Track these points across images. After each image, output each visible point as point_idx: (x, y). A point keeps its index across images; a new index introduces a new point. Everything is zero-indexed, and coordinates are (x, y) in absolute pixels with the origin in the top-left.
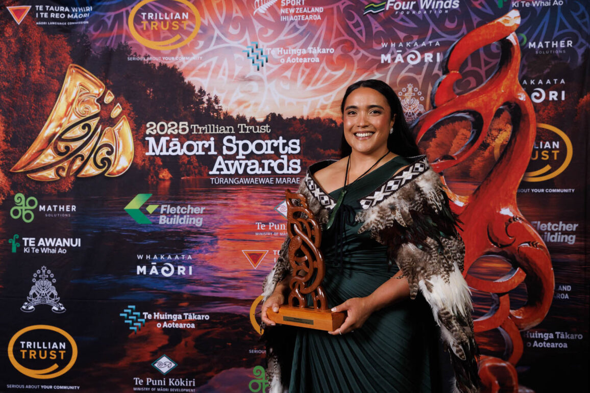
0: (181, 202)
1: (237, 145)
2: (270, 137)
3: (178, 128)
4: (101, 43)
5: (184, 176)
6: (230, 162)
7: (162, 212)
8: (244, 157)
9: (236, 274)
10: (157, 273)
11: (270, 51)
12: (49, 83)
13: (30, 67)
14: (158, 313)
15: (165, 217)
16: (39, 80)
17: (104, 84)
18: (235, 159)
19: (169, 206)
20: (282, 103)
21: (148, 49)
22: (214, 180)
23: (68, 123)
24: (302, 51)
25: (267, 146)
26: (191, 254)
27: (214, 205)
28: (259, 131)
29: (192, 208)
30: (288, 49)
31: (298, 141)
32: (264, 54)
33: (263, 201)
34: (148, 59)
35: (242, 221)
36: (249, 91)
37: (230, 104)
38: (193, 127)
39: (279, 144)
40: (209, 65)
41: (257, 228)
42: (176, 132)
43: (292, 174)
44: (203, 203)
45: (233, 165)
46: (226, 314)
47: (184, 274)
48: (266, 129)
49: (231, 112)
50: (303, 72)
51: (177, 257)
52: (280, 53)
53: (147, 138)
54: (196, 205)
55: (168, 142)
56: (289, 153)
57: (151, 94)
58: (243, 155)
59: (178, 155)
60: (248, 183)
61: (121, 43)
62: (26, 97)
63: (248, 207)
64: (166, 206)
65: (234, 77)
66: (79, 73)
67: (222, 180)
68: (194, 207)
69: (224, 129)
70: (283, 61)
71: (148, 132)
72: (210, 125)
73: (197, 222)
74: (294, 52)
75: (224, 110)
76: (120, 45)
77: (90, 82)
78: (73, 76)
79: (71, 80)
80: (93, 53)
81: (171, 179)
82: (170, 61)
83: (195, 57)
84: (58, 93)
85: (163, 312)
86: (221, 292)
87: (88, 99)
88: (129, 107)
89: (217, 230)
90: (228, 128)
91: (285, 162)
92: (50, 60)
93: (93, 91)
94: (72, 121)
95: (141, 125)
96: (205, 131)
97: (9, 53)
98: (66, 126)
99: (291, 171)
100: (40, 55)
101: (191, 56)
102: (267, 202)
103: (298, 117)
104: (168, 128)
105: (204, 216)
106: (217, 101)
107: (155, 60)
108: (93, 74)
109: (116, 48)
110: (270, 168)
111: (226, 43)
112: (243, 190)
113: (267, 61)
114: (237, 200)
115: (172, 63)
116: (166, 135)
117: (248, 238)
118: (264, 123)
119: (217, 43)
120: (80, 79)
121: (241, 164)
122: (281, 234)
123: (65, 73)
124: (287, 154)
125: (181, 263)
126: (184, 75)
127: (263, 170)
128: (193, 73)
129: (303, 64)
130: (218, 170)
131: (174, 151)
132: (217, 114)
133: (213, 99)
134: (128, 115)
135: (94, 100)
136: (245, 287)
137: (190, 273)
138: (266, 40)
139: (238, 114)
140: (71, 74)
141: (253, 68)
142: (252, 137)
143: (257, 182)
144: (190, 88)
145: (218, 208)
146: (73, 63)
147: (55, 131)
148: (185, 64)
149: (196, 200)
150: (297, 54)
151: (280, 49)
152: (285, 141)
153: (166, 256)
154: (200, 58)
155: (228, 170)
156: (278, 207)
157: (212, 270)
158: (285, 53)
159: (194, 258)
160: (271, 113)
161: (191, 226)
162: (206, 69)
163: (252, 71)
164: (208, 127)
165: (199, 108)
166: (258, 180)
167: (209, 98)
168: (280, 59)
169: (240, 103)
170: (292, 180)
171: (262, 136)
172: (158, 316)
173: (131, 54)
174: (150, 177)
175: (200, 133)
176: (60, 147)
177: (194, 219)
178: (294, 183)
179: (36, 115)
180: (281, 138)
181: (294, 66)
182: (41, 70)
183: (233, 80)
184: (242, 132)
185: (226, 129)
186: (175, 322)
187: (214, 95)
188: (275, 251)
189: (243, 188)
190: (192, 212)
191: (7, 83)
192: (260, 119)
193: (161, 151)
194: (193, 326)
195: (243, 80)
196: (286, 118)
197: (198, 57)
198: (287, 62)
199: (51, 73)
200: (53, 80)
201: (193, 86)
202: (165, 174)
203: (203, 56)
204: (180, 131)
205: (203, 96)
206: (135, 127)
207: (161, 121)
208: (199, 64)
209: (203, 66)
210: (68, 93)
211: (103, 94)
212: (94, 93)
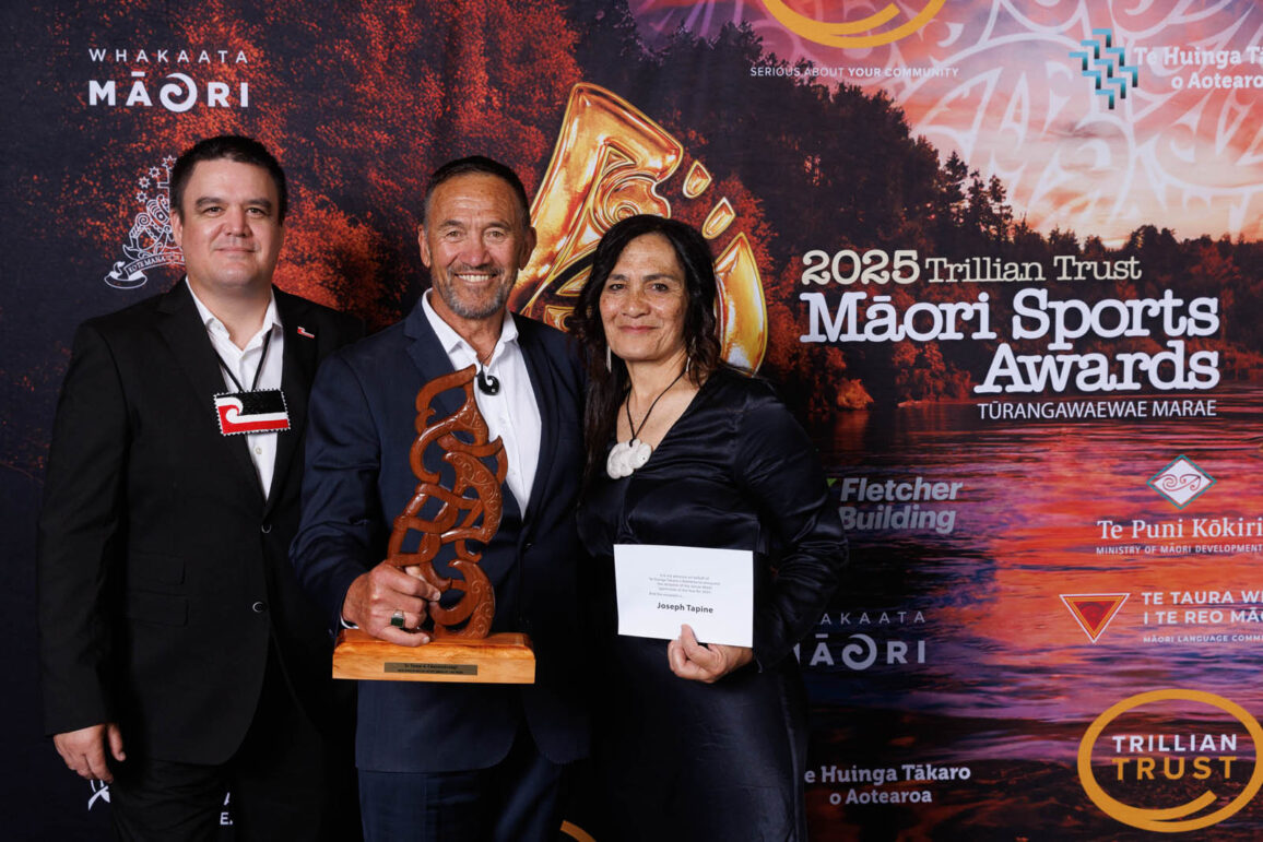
0: (896, 469)
1: (1051, 313)
2: (1141, 290)
3: (890, 268)
4: (667, 25)
5: (903, 399)
6: (1030, 361)
8: (1069, 346)
9: (1043, 659)
10: (830, 662)
11: (1145, 55)
12: (515, 138)
13: (456, 90)
14: (834, 768)
15: (853, 510)
16: (483, 128)
17: (681, 142)
18: (1044, 352)
19: (864, 481)
20: (1174, 199)
21: (806, 43)
22: (987, 409)
23: (574, 253)
24: (1229, 56)
25: (1132, 314)
26: (922, 610)
27: (987, 475)
28: (1112, 275)
29: (927, 486)
30: (1194, 50)
31: (1213, 303)
32: (1127, 63)
33: (1117, 462)
34: (808, 72)
35: (1060, 518)
36: (1086, 166)
37: (1033, 203)
38: (932, 264)
39: (1162, 309)
40: (976, 94)
41: (1102, 535)
42: (883, 280)
43: (1196, 390)
44: (958, 470)
45: (1038, 366)
46: (1016, 762)
47: (903, 661)
48: (1129, 269)
49: (1035, 224)
50: (1232, 114)
51: (885, 618)
52: (1171, 60)
53: (804, 296)
54: (938, 476)
55: (862, 306)
56: (1190, 333)
57: (817, 172)
58: (1067, 340)
59: (889, 341)
60: (1079, 415)
61: (731, 24)
63: (1078, 479)
64: (856, 480)
65: (1046, 127)
66: (607, 109)
67: (1008, 408)
68: (933, 483)
69: (1016, 271)
70: (1177, 84)
71: (806, 278)
72: (978, 260)
73: (941, 523)
74: (1208, 58)
75: (1017, 218)
76: (726, 31)
77: (636, 134)
78: (587, 117)
79: (581, 129)
80: (646, 50)
81: (869, 406)
82: (868, 80)
83: (938, 68)
84: (542, 165)
85: (844, 765)
86: (1001, 706)
87: (633, 183)
88: (752, 209)
89: (996, 542)
90: (1027, 266)
91: (1178, 359)
92: (518, 69)
93: (643, 163)
94: (585, 246)
95: (788, 261)
96: (963, 275)
97: (391, 46)
99: (1193, 383)
100: (486, 54)
101: (929, 66)
102: (1128, 467)
103: (1215, 238)
104: (864, 267)
105: (959, 506)
106: (997, 192)
107: (828, 75)
108: (641, 110)
109: (715, 39)
110: (1140, 376)
111: (1024, 29)
112: (1065, 435)
113: (1135, 84)
114: (1048, 460)
115: (872, 87)
116: (857, 286)
117: (1076, 562)
118: (1124, 254)
119: (996, 33)
120: (607, 128)
121: (1060, 366)
122: (1164, 550)
123: (563, 109)
124: (1184, 336)
125: (895, 632)
126: (908, 119)
127: (1120, 380)
128: (933, 113)
129: (1233, 93)
130: (999, 381)
131: (879, 330)
132: (998, 230)
133: (986, 188)
134: (753, 232)
135: (649, 187)
136: (1068, 689)
137: (921, 659)
138: (1133, 24)
139: (1054, 227)
140: (581, 110)
141: (1097, 102)
142: (1091, 291)
143: (1102, 413)
144: (925, 154)
145: (999, 484)
146: (585, 79)
147: (535, 275)
148: (911, 88)
149: (938, 463)
150: (1217, 64)
151: (1171, 52)
152: (1179, 303)
153: (855, 616)
154: (951, 72)
155: (1026, 380)
156: (1157, 479)
157: (979, 648)
158: (1184, 62)
159: (930, 617)
160: (1144, 227)
161: (924, 532)
162: (966, 106)
163: (1094, 110)
164: (973, 264)
165: (949, 212)
166: (1106, 406)
167: (976, 182)
168: (1174, 75)
169: (1060, 198)
170: (1194, 406)
171: (1119, 289)
172: (832, 774)
173: (761, 59)
174: (812, 401)
175: (952, 279)
177: (932, 514)
178: (1200, 413)
180: (1169, 293)
181: (1207, 97)
182: (488, 99)
183: (1042, 135)
184: (1065, 277)
185: (1022, 270)
186: (879, 789)
187: (990, 177)
188: (1147, 595)
189: (1064, 430)
190: (927, 497)
191: (385, 136)
192: (1114, 243)
193: (844, 330)
194: (927, 797)
195: (1070, 134)
196: (1183, 240)
197: (948, 69)
198: (1190, 86)
199: (521, 106)
200: (527, 128)
201: (933, 149)
202: (854, 392)
203: (959, 65)
204: (896, 275)
205: (960, 179)
206: (772, 263)
207: (843, 249)
208: (949, 90)
209: (961, 96)
210: (572, 168)
211: (679, 169)
212: (647, 166)
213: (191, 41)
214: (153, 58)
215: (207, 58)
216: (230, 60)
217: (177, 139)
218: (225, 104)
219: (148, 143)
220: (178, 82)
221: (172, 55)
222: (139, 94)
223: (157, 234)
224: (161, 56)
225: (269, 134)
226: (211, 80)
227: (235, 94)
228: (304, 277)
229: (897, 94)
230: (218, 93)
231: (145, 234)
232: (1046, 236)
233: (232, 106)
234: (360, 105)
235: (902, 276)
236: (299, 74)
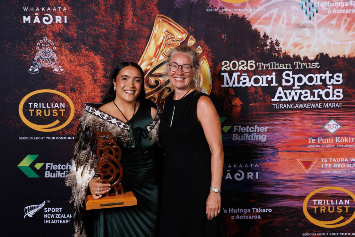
0: (249, 123)
1: (293, 78)
2: (320, 71)
5: (252, 103)
6: (287, 92)
7: (234, 131)
8: (299, 88)
9: (293, 177)
10: (231, 178)
11: (320, 4)
12: (140, 30)
13: (124, 17)
14: (232, 209)
15: (237, 135)
16: (132, 28)
17: (187, 30)
18: (292, 89)
19: (240, 126)
20: (329, 45)
21: (222, 2)
22: (275, 106)
23: (157, 62)
24: (345, 4)
25: (317, 78)
26: (257, 163)
27: (275, 125)
28: (311, 67)
29: (258, 128)
30: (334, 2)
31: (341, 75)
32: (315, 6)
33: (313, 121)
34: (223, 10)
35: (297, 137)
36: (303, 36)
37: (288, 46)
38: (259, 64)
39: (326, 77)
40: (271, 15)
41: (309, 142)
42: (245, 69)
43: (336, 100)
44: (267, 123)
45: (290, 93)
46: (285, 207)
47: (252, 178)
48: (316, 65)
49: (288, 53)
50: (346, 21)
51: (246, 166)
52: (327, 5)
53: (222, 74)
54: (261, 125)
55: (239, 76)
56: (334, 84)
57: (226, 38)
58: (298, 86)
59: (247, 86)
60: (302, 107)
62: (121, 41)
63: (302, 126)
64: (238, 126)
65: (291, 25)
66: (166, 22)
67: (281, 105)
68: (260, 127)
69: (283, 66)
70: (329, 12)
71: (223, 69)
72: (272, 63)
73: (262, 138)
74: (338, 4)
75: (283, 51)
77: (174, 29)
78: (160, 24)
79: (159, 27)
80: (177, 5)
81: (241, 105)
82: (240, 12)
83: (260, 9)
84: (148, 38)
85: (235, 208)
86: (280, 191)
87: (173, 43)
88: (207, 49)
89: (278, 144)
90: (286, 65)
91: (331, 91)
92: (141, 11)
93: (176, 37)
94: (160, 60)
95: (218, 64)
96: (268, 67)
97: (106, 5)
98: (155, 64)
99: (335, 98)
100: (132, 7)
101: (257, 8)
102: (317, 122)
103: (341, 56)
104: (239, 65)
105: (268, 133)
106: (277, 44)
107: (229, 11)
108: (177, 23)
110: (320, 96)
112: (298, 113)
113: (317, 12)
114: (293, 120)
115: (241, 14)
116: (237, 71)
117: (302, 150)
118: (314, 61)
120: (166, 27)
121: (296, 93)
122: (327, 146)
123: (154, 22)
124: (332, 84)
125: (249, 170)
126: (251, 23)
127: (314, 97)
128: (259, 21)
129: (346, 14)
130: (279, 98)
131: (244, 83)
132: (278, 54)
133: (274, 43)
134: (207, 56)
135: (178, 43)
136: (300, 186)
137: (257, 177)
139: (294, 54)
140: (159, 22)
141: (306, 17)
142: (305, 72)
143: (309, 107)
144: (256, 33)
145: (279, 127)
146: (160, 13)
147: (146, 69)
148: (252, 14)
149: (261, 121)
150: (341, 6)
151: (327, 3)
152: (331, 75)
153: (238, 165)
154: (264, 10)
155: (287, 97)
156: (325, 126)
157: (273, 174)
158: (331, 6)
159: (260, 165)
160: (320, 53)
161: (257, 141)
162: (268, 19)
163: (305, 20)
164: (271, 64)
165: (263, 49)
166: (310, 105)
167: (271, 41)
168: (328, 10)
169: (296, 45)
170: (336, 105)
171: (313, 71)
172: (232, 210)
173: (209, 7)
174: (225, 104)
175: (265, 69)
176: (151, 81)
177: (260, 136)
178: (337, 107)
179: (130, 56)
180: (328, 72)
181: (338, 16)
182: (133, 19)
184: (297, 68)
185: (285, 66)
186: (246, 215)
187: (275, 39)
188: (322, 159)
189: (298, 112)
190: (258, 131)
191: (104, 30)
192: (311, 58)
193: (234, 83)
194: (259, 217)
195: (299, 27)
196: (332, 57)
197: (263, 9)
198: (333, 13)
199: (142, 21)
200: (144, 28)
201: (259, 32)
202: (237, 101)
203: (266, 8)
204: (249, 68)
205: (267, 40)
206: (213, 64)
207: (233, 60)
208: (263, 15)
209: (267, 16)
210: (156, 38)
211: (186, 38)
212: (177, 37)
213: (51, 5)
214: (40, 10)
215: (55, 10)
216: (62, 10)
217: (47, 32)
218: (60, 22)
219: (39, 33)
220: (47, 16)
221: (46, 9)
222: (37, 20)
223: (42, 58)
224: (43, 9)
225: (72, 30)
226: (56, 15)
227: (63, 19)
228: (82, 70)
229: (248, 16)
230: (58, 19)
231: (39, 58)
232: (292, 56)
233: (62, 22)
234: (97, 22)
235: (250, 68)
236: (80, 14)
